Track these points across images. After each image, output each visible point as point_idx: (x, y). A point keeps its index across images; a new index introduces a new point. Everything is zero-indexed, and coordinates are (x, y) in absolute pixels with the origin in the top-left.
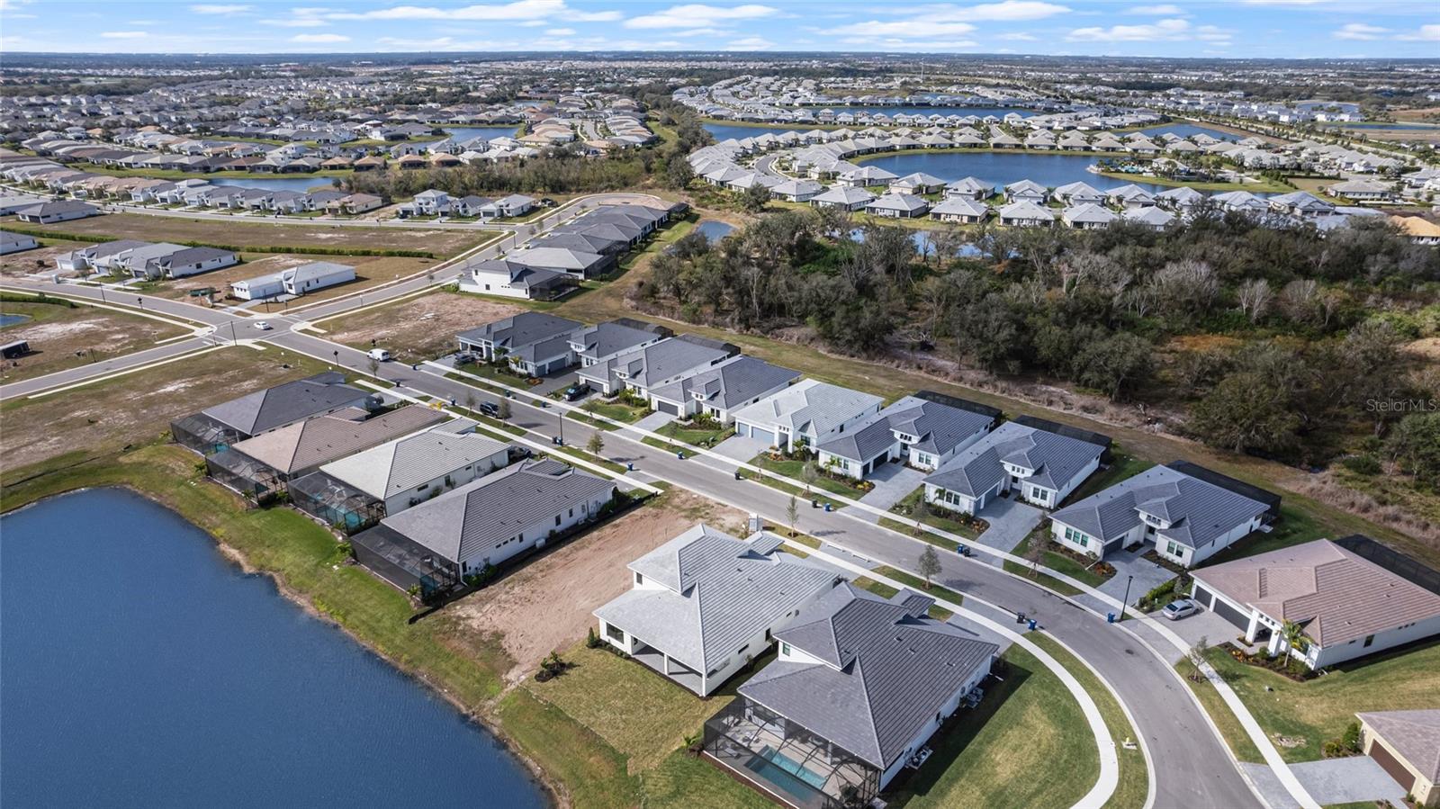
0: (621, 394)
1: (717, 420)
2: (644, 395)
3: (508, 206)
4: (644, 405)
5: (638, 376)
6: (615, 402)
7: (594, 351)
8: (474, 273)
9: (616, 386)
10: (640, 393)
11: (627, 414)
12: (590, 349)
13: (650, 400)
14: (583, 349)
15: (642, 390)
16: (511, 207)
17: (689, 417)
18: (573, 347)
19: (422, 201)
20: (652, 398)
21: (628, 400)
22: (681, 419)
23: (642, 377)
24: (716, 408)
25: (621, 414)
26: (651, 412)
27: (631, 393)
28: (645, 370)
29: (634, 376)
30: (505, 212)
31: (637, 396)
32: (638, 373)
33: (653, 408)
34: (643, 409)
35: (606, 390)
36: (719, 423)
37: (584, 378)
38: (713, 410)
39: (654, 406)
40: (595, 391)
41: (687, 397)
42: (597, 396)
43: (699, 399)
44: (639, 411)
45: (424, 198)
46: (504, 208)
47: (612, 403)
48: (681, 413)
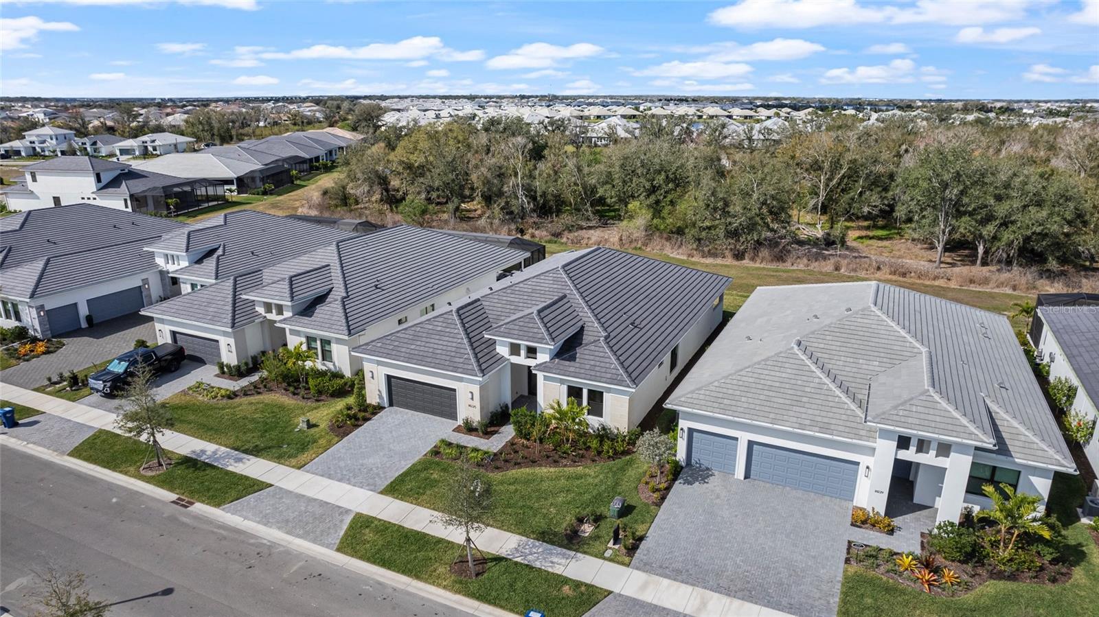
0: (270, 362)
1: (594, 421)
2: (341, 358)
3: (153, 141)
4: (341, 393)
5: (321, 310)
6: (256, 389)
7: (210, 263)
8: (29, 177)
9: (255, 342)
10: (327, 355)
11: (288, 426)
12: (199, 261)
13: (359, 373)
14: (184, 264)
15: (335, 348)
16: (157, 143)
17: (496, 420)
18: (160, 261)
19: (34, 139)
20: (367, 367)
21: (294, 381)
22: (469, 429)
23: (331, 311)
24: (586, 384)
25: (266, 428)
26: (365, 413)
27: (299, 356)
28: (339, 292)
29: (308, 309)
30: (150, 149)
31: (320, 365)
32: (321, 299)
33: (372, 398)
34: (340, 404)
35: (229, 357)
36: (604, 435)
37: (167, 329)
38: (574, 392)
39: (375, 391)
40: (199, 361)
41: (484, 358)
42: (206, 375)
43: (522, 360)
44: (327, 412)
45: (38, 136)
46: (149, 144)
47: (245, 392)
48: (470, 408)
